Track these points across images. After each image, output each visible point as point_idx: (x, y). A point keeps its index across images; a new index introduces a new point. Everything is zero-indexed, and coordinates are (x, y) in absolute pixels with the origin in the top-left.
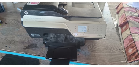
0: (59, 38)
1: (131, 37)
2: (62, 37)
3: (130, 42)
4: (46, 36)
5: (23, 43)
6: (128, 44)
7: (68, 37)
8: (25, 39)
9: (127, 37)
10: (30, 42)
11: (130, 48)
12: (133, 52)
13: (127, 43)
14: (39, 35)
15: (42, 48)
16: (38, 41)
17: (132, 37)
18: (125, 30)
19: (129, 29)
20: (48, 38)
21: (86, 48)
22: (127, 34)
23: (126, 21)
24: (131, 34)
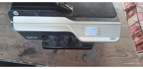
0: (62, 41)
1: (138, 25)
2: (65, 39)
3: (136, 30)
4: (45, 38)
5: (18, 47)
6: (134, 33)
7: (73, 38)
8: (19, 42)
9: (134, 24)
10: (26, 45)
11: (136, 37)
12: (140, 42)
13: (133, 31)
14: (36, 38)
15: (41, 53)
16: (36, 43)
17: (140, 24)
18: (131, 16)
19: (136, 15)
20: (48, 41)
21: (95, 51)
22: (133, 20)
23: (133, 5)
24: (139, 21)
